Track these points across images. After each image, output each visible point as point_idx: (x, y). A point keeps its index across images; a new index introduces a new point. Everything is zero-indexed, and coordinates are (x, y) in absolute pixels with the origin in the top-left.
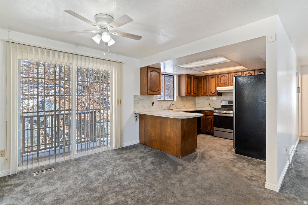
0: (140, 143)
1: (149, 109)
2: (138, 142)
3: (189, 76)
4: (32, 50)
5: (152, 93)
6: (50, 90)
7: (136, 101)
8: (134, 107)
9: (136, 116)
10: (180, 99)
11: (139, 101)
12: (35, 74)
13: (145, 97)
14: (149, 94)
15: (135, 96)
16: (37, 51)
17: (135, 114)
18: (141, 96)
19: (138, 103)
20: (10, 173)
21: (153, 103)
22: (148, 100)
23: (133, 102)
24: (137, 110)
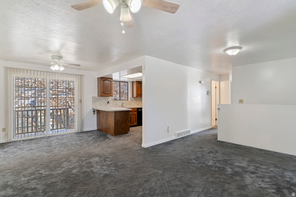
0: (97, 130)
1: (105, 106)
2: (95, 128)
3: (139, 82)
4: (24, 72)
5: (104, 95)
6: (41, 92)
7: (94, 100)
8: (93, 105)
9: (94, 111)
10: (133, 99)
11: (97, 101)
12: (30, 79)
13: (102, 98)
14: (102, 96)
15: (93, 97)
16: (27, 72)
17: (94, 109)
18: (98, 97)
19: (96, 102)
20: (8, 141)
21: (108, 102)
22: (104, 100)
23: (92, 101)
24: (94, 107)
